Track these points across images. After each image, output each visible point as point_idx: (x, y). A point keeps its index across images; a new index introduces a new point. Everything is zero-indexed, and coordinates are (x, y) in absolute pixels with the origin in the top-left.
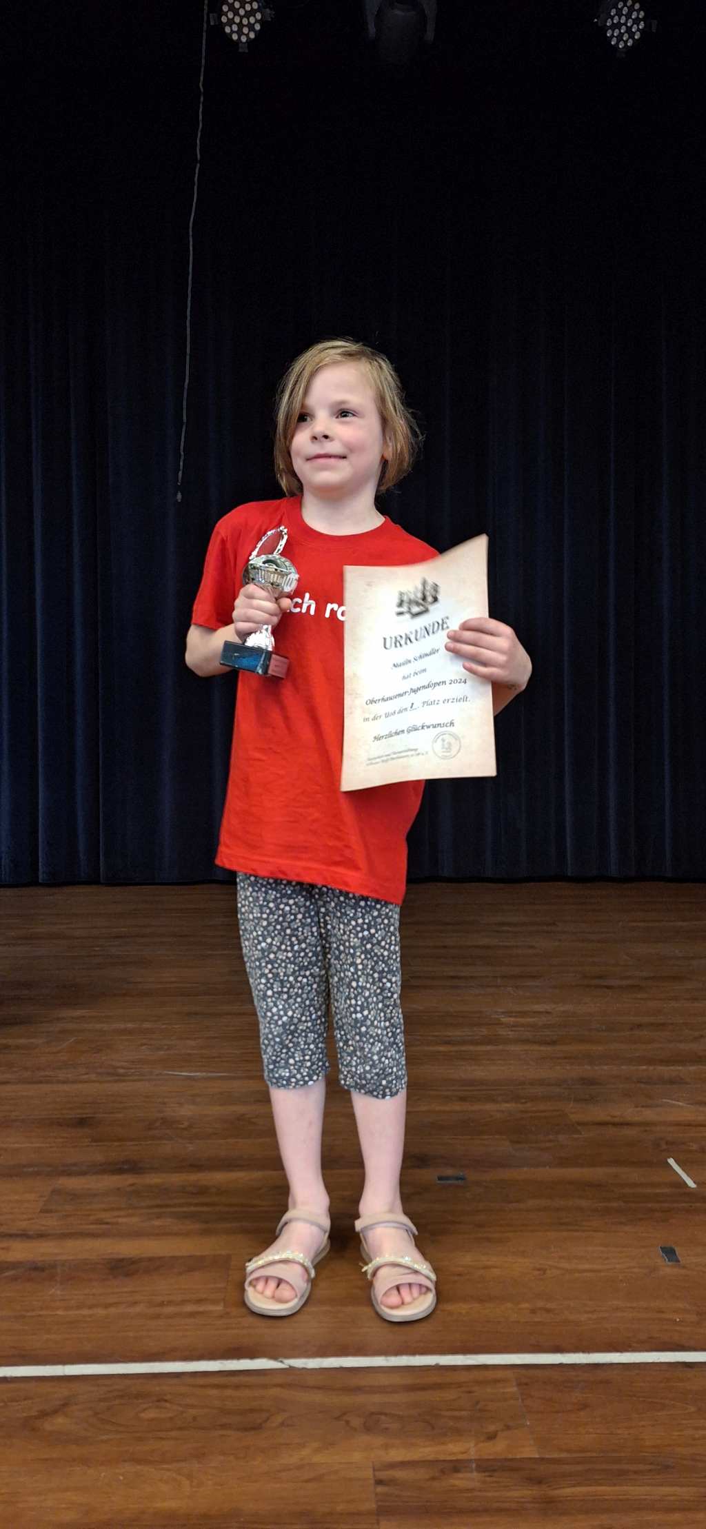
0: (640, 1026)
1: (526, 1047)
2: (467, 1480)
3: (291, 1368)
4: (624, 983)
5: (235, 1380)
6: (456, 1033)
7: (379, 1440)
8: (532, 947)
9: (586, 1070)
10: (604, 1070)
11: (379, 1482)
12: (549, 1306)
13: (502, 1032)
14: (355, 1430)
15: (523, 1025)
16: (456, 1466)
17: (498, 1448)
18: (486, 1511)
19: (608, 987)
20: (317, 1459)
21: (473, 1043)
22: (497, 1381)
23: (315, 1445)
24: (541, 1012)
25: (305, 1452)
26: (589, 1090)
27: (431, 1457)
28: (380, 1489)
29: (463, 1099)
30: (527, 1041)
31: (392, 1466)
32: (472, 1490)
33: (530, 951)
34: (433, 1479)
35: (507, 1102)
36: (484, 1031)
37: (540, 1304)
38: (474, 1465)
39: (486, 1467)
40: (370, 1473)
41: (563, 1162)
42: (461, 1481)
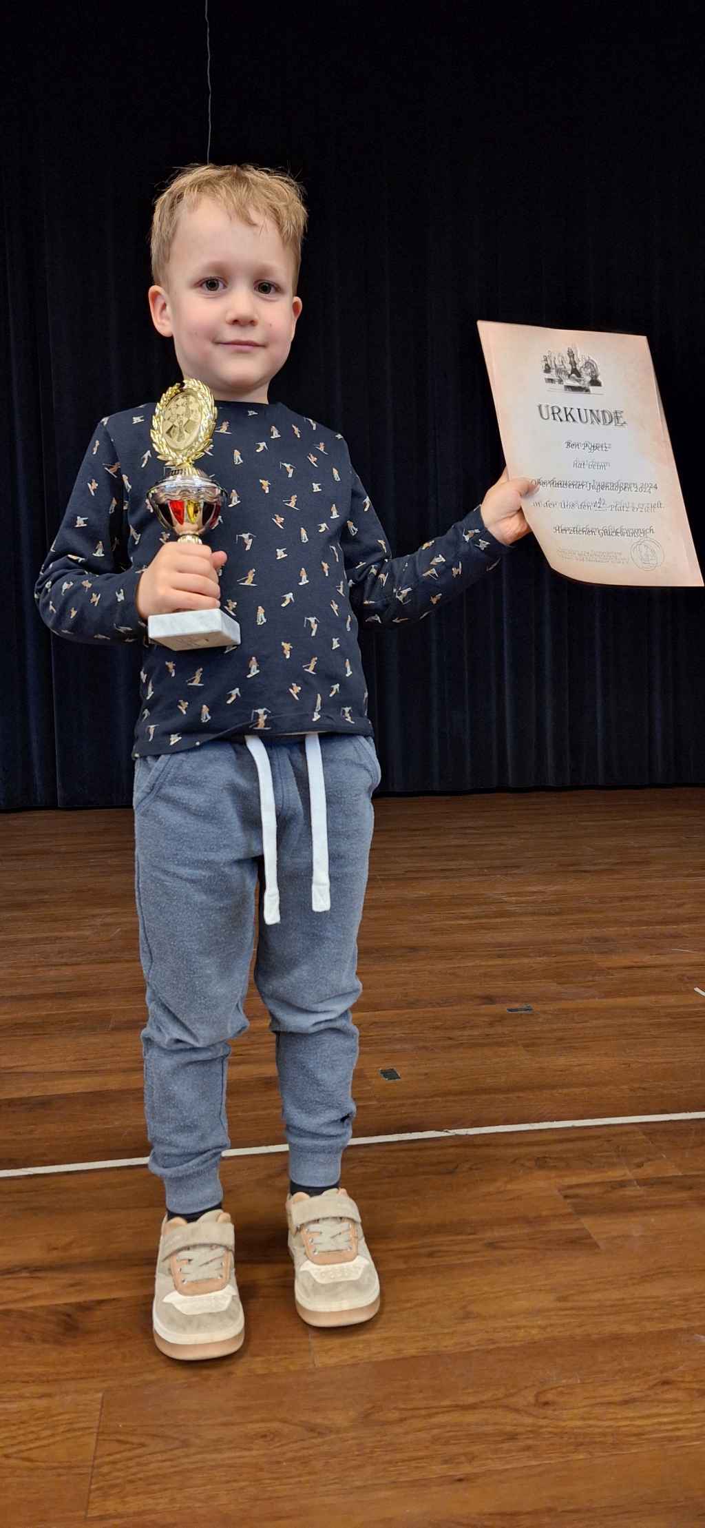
0: (627, 898)
1: (536, 918)
2: (632, 1191)
3: (457, 1136)
4: (596, 868)
5: (415, 1145)
6: (469, 911)
7: (553, 1174)
8: (501, 844)
9: (596, 932)
10: (611, 931)
11: (566, 1197)
12: (644, 1085)
13: (512, 908)
14: (530, 1168)
15: (522, 903)
16: (622, 1184)
17: (649, 1171)
18: (658, 1207)
19: (585, 871)
20: (509, 1187)
21: (486, 917)
22: (627, 1133)
23: (506, 1179)
24: (535, 892)
25: (498, 1184)
26: (604, 944)
27: (599, 1180)
28: (568, 1201)
29: (499, 956)
30: (533, 914)
31: (570, 1187)
32: (640, 1197)
33: (502, 848)
34: (607, 1192)
35: (540, 957)
36: (494, 908)
37: (636, 1085)
38: (635, 1182)
39: (644, 1182)
40: (556, 1192)
41: (608, 995)
42: (629, 1192)
